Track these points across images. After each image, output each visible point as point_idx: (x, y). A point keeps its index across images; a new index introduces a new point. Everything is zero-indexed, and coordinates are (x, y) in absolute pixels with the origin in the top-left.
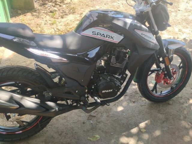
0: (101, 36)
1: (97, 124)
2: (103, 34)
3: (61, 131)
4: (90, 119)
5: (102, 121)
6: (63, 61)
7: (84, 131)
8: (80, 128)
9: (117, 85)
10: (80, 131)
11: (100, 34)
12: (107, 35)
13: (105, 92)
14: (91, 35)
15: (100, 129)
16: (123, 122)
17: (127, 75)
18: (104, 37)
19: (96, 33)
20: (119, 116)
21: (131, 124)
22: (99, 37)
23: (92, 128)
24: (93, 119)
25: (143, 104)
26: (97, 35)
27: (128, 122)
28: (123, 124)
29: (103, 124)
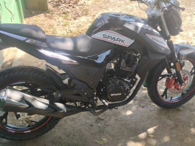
0: (112, 39)
1: (105, 127)
2: (114, 38)
3: (69, 133)
4: (99, 121)
5: (110, 125)
6: (73, 63)
7: (92, 134)
8: (87, 131)
9: (126, 89)
10: (87, 133)
11: (110, 37)
12: (118, 39)
13: (114, 95)
14: (102, 38)
15: (107, 133)
16: (131, 126)
17: (136, 79)
18: (115, 40)
19: (107, 36)
20: (127, 120)
21: (139, 129)
22: (109, 40)
23: (100, 131)
24: (101, 122)
25: (152, 109)
26: (108, 38)
27: (136, 126)
28: (131, 128)
29: (111, 127)
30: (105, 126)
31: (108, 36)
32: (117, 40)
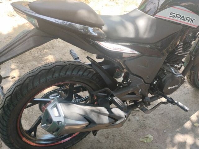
0: (180, 19)
1: (144, 121)
2: (183, 17)
3: (107, 134)
4: (135, 114)
5: (149, 117)
7: (133, 131)
8: (127, 128)
10: (128, 131)
11: (179, 16)
14: (169, 17)
15: (150, 127)
16: (172, 115)
18: (184, 20)
19: (175, 15)
20: (166, 109)
21: (182, 118)
22: (178, 20)
23: (140, 126)
24: (137, 114)
25: (186, 92)
26: (176, 18)
27: (177, 115)
28: (173, 118)
29: (151, 119)
30: (145, 119)
31: (177, 14)
32: (187, 20)
